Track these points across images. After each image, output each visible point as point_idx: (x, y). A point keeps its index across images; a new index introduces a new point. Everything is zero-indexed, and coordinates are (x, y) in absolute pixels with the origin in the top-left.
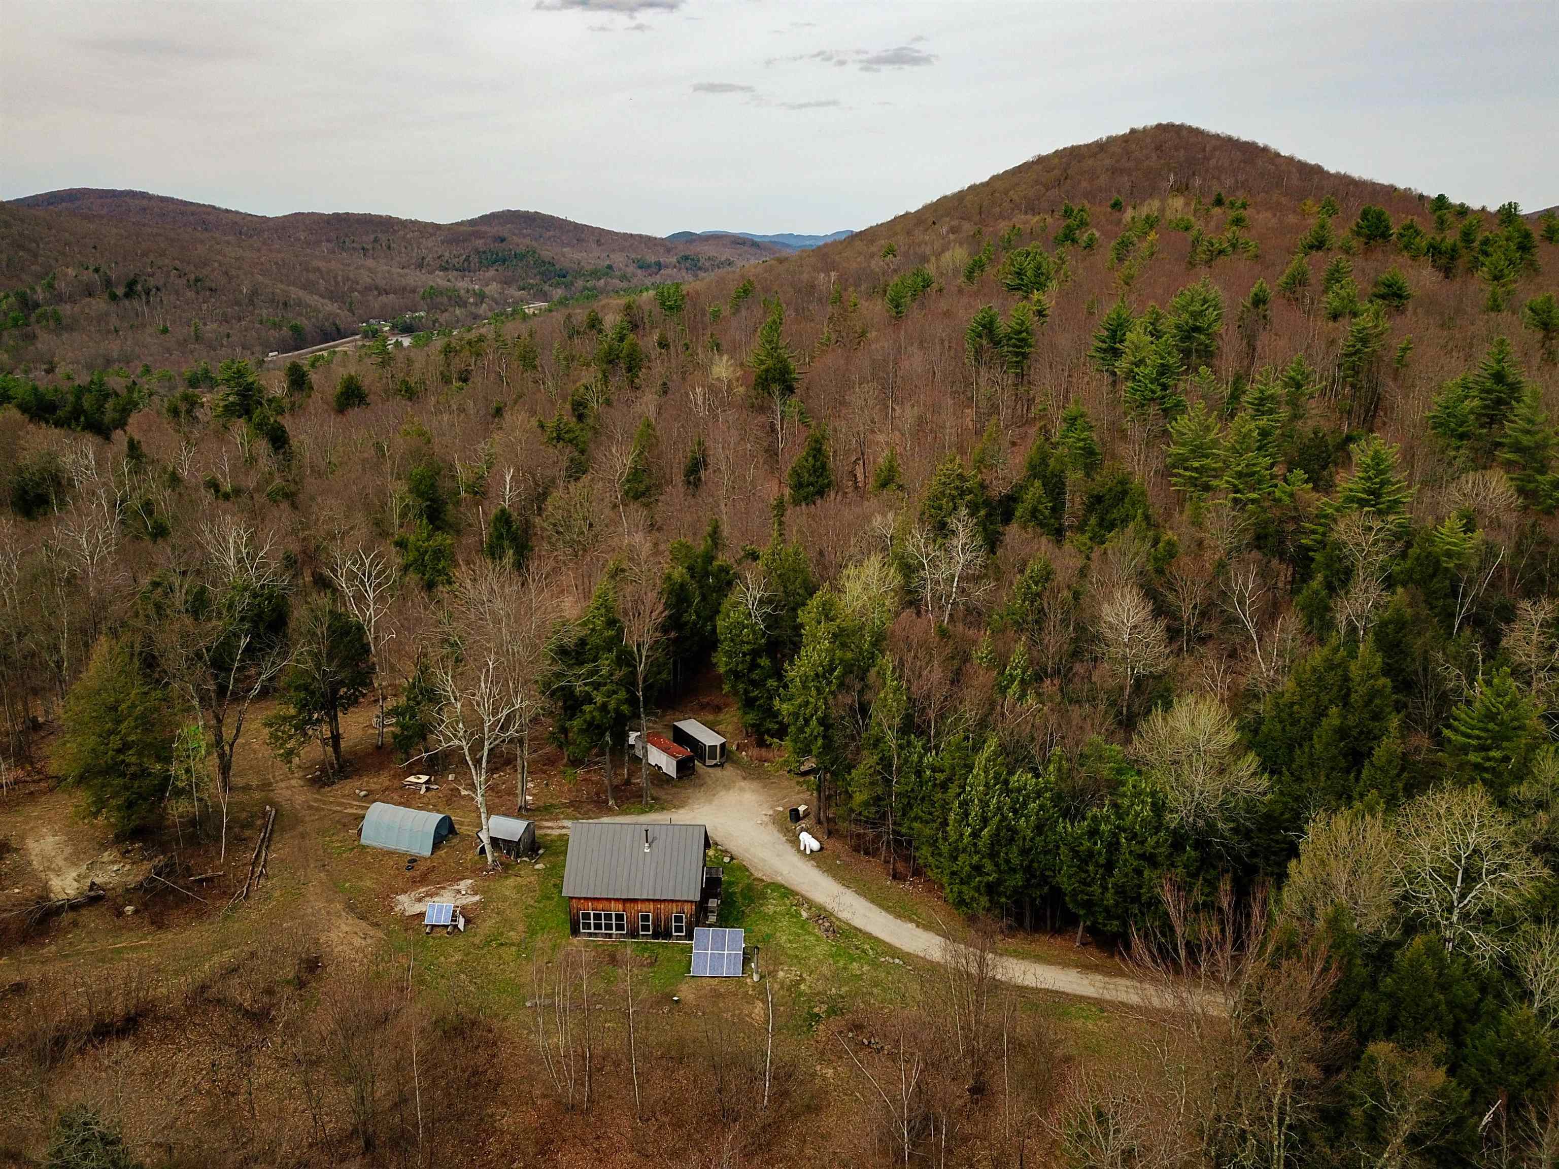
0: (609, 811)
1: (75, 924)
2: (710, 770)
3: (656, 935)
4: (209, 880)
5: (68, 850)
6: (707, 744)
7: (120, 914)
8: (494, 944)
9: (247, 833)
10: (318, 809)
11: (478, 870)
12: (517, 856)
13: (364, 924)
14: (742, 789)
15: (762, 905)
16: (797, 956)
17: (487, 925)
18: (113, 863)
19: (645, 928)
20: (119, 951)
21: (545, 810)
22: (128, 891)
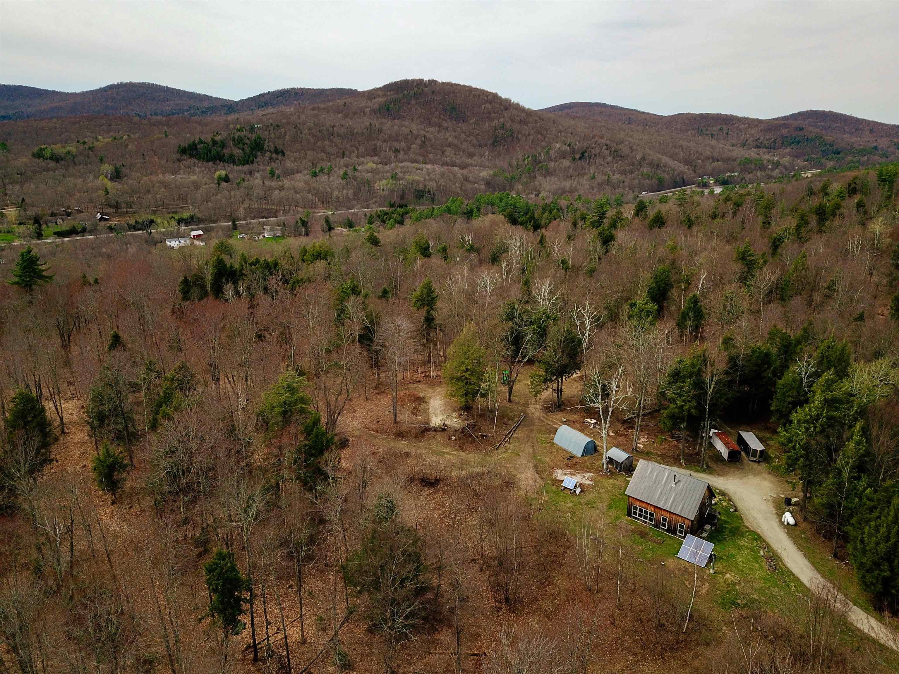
0: (680, 465)
1: (434, 437)
2: (750, 462)
3: (668, 531)
4: (486, 436)
5: (443, 408)
6: (752, 448)
7: (450, 439)
8: (589, 506)
9: (509, 422)
10: (542, 421)
11: (598, 470)
12: (620, 471)
13: (537, 476)
14: (765, 479)
15: (738, 539)
16: (743, 571)
17: (590, 496)
18: (456, 418)
19: (664, 525)
20: (444, 453)
21: (646, 455)
22: (456, 431)
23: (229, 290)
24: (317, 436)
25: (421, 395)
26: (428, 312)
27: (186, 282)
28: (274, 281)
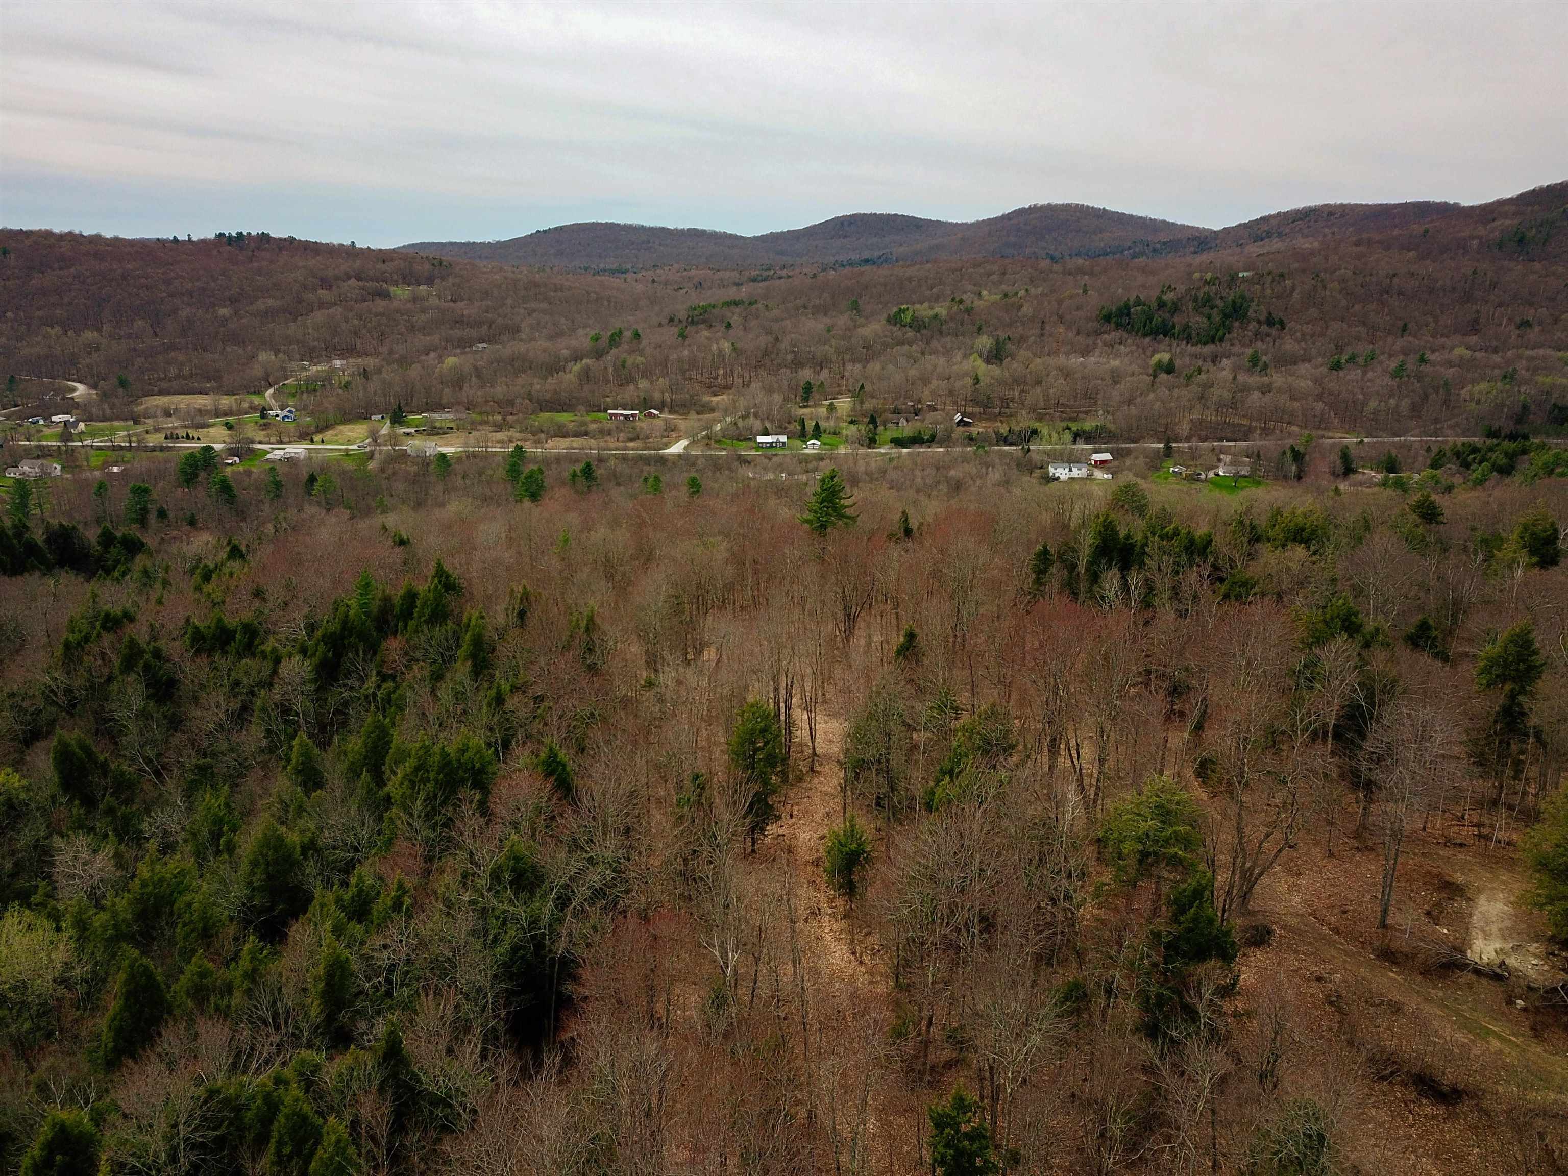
1: (1470, 986)
5: (1508, 923)
7: (1510, 1002)
18: (1535, 956)
20: (1489, 1032)
22: (1529, 988)
23: (1111, 582)
24: (1195, 920)
25: (1459, 878)
26: (1512, 696)
27: (1044, 556)
28: (1194, 577)
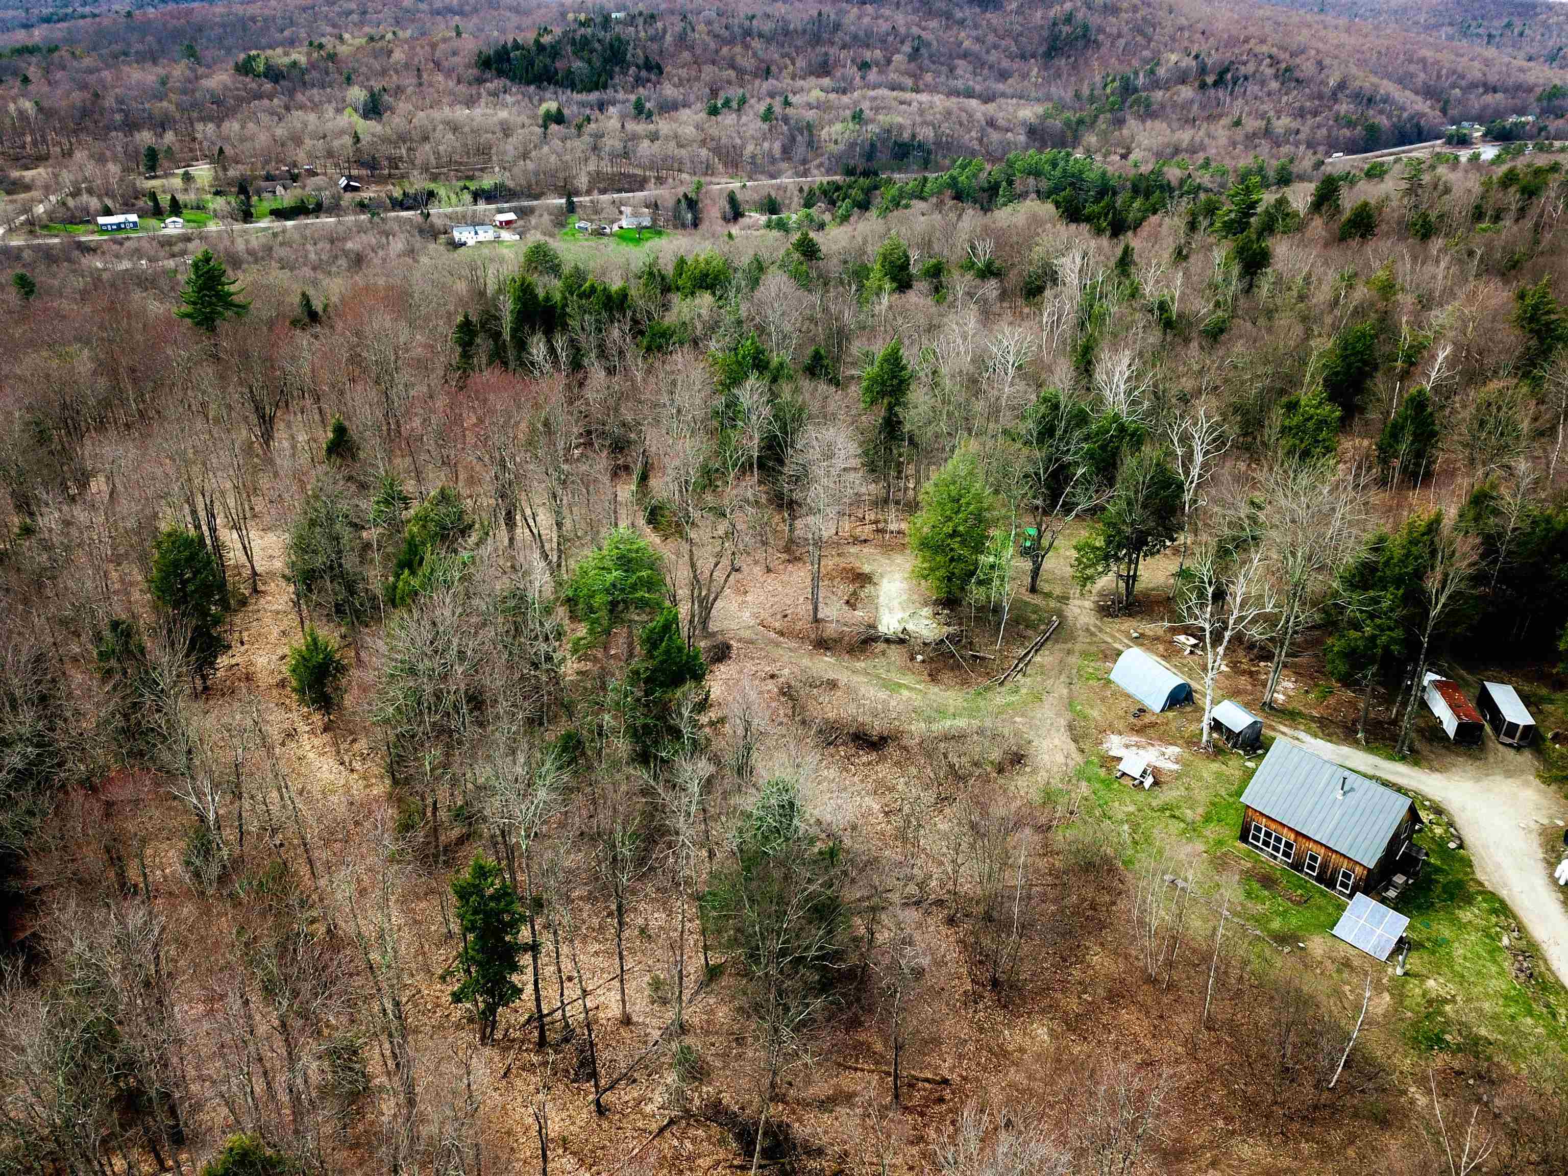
0: (1356, 743)
1: (883, 653)
2: (1500, 747)
3: (1319, 879)
4: (983, 659)
5: (905, 597)
6: (1508, 719)
7: (912, 659)
8: (1168, 813)
9: (1030, 633)
10: (1093, 634)
11: (1192, 742)
12: (1234, 746)
13: (1073, 746)
14: (1527, 784)
15: (1460, 908)
16: (1463, 976)
17: (1168, 795)
18: (927, 618)
19: (1312, 868)
20: (900, 685)
21: (1289, 715)
22: (925, 644)
23: (538, 349)
25: (866, 569)
26: (890, 408)
27: (466, 327)
28: (616, 333)
